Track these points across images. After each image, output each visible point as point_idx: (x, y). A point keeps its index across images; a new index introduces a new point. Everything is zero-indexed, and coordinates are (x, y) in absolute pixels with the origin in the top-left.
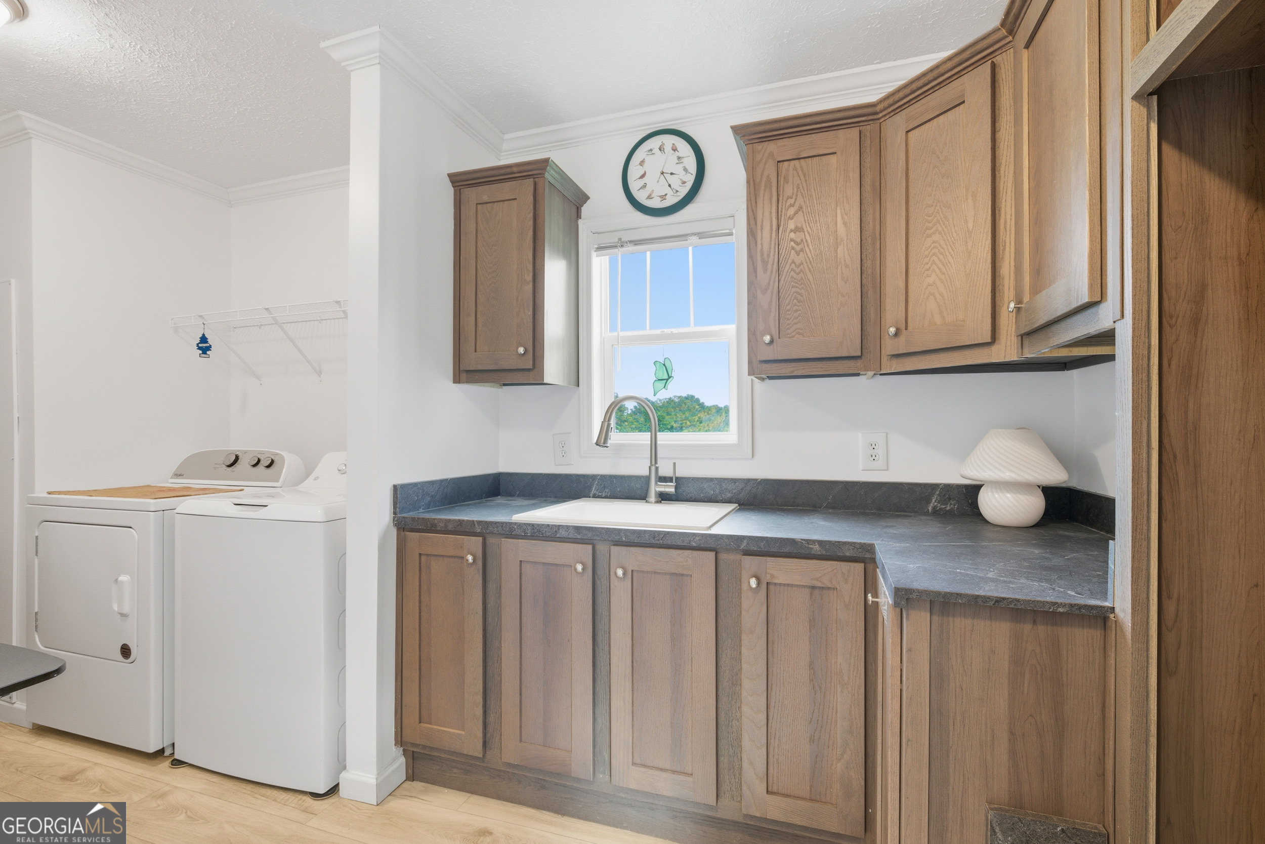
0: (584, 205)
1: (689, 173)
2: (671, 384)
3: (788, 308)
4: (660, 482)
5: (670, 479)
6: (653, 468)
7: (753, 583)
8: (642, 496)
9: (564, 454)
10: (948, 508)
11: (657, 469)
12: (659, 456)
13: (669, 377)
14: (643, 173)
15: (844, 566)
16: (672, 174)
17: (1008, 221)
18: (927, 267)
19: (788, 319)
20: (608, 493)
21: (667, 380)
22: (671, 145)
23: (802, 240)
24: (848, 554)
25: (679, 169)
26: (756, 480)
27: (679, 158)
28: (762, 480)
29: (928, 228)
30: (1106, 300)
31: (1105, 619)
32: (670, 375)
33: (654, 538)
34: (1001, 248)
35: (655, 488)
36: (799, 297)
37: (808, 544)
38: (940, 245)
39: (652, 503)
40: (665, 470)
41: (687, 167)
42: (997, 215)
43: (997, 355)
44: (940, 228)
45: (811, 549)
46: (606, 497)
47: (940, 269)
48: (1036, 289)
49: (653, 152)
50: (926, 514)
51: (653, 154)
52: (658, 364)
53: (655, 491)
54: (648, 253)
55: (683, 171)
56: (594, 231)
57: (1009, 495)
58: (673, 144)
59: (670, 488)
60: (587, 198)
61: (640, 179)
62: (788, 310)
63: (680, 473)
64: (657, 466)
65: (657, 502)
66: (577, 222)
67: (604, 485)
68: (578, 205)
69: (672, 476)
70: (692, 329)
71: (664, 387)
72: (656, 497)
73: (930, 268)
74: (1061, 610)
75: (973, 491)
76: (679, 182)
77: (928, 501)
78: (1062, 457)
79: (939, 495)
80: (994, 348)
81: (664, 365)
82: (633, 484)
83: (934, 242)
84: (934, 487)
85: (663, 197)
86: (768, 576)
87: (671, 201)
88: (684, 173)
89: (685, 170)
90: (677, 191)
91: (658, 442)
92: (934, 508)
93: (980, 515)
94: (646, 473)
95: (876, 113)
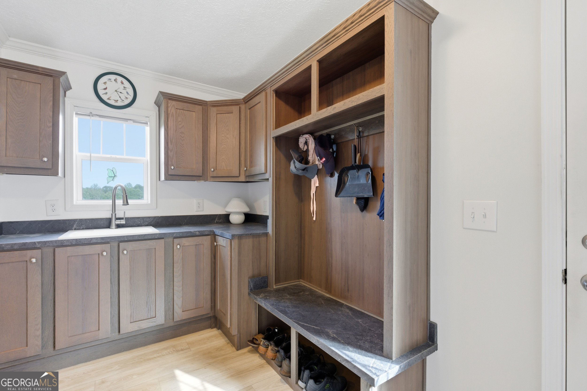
0: (68, 91)
1: (129, 95)
2: (116, 179)
3: (179, 158)
4: (117, 220)
5: (122, 219)
6: (114, 215)
7: (178, 247)
8: (109, 226)
9: (53, 210)
10: (220, 221)
11: (115, 214)
12: (116, 209)
13: (115, 176)
14: (105, 87)
15: (205, 237)
16: (121, 93)
17: (243, 147)
18: (223, 153)
19: (179, 162)
20: (84, 227)
21: (114, 177)
22: (121, 81)
23: (184, 137)
24: (206, 234)
25: (124, 92)
26: (158, 217)
27: (124, 87)
28: (161, 216)
29: (222, 143)
30: (267, 173)
31: (267, 235)
32: (115, 175)
33: (140, 237)
34: (241, 153)
35: (114, 223)
36: (183, 155)
37: (195, 232)
38: (226, 148)
39: (113, 229)
40: (120, 214)
41: (128, 92)
42: (240, 145)
43: (240, 179)
44: (226, 144)
45: (196, 234)
46: (83, 229)
47: (225, 154)
48: (251, 166)
49: (111, 80)
50: (215, 223)
51: (111, 81)
52: (109, 170)
53: (115, 223)
54: (102, 122)
55: (126, 93)
56: (75, 105)
57: (237, 216)
58: (122, 81)
59: (123, 222)
60: (71, 88)
61: (104, 90)
62: (179, 159)
63: (127, 216)
64: (115, 213)
65: (116, 228)
66: (65, 99)
67: (82, 224)
68: (65, 90)
69: (123, 217)
70: (124, 157)
71: (113, 180)
72: (115, 226)
73: (223, 154)
74: (261, 234)
75: (227, 216)
76: (125, 98)
77: (215, 220)
78: (249, 205)
79: (218, 217)
80: (239, 178)
81: (112, 171)
82: (99, 222)
83: (224, 147)
84: (216, 215)
85: (116, 101)
86: (183, 244)
87: (120, 104)
88: (127, 94)
89: (127, 93)
90: (123, 101)
91: (116, 204)
92: (217, 221)
93: (230, 222)
94: (110, 217)
95: (207, 104)
